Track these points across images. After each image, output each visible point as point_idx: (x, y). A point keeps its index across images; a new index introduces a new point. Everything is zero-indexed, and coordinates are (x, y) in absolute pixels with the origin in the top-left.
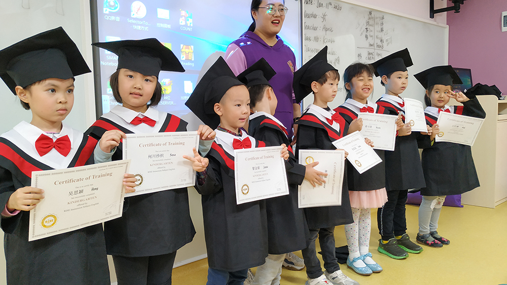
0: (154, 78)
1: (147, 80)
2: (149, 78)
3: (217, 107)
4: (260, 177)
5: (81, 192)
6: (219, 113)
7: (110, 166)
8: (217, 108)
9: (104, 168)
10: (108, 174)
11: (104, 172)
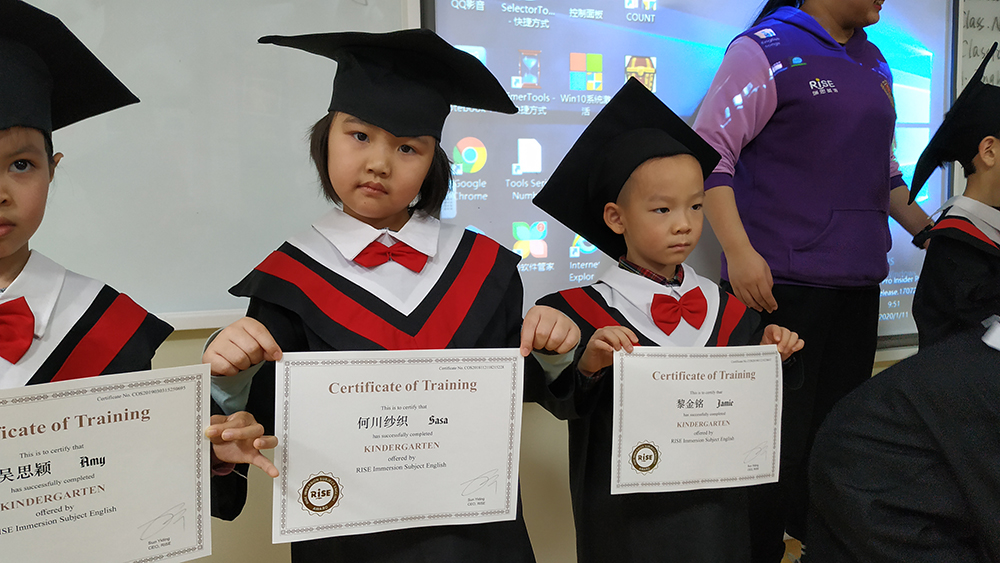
0: (425, 143)
1: (406, 149)
2: (411, 143)
3: (611, 211)
4: (702, 429)
5: (43, 469)
6: (616, 228)
7: (136, 385)
8: (612, 215)
9: (114, 393)
10: (135, 415)
11: (117, 407)
